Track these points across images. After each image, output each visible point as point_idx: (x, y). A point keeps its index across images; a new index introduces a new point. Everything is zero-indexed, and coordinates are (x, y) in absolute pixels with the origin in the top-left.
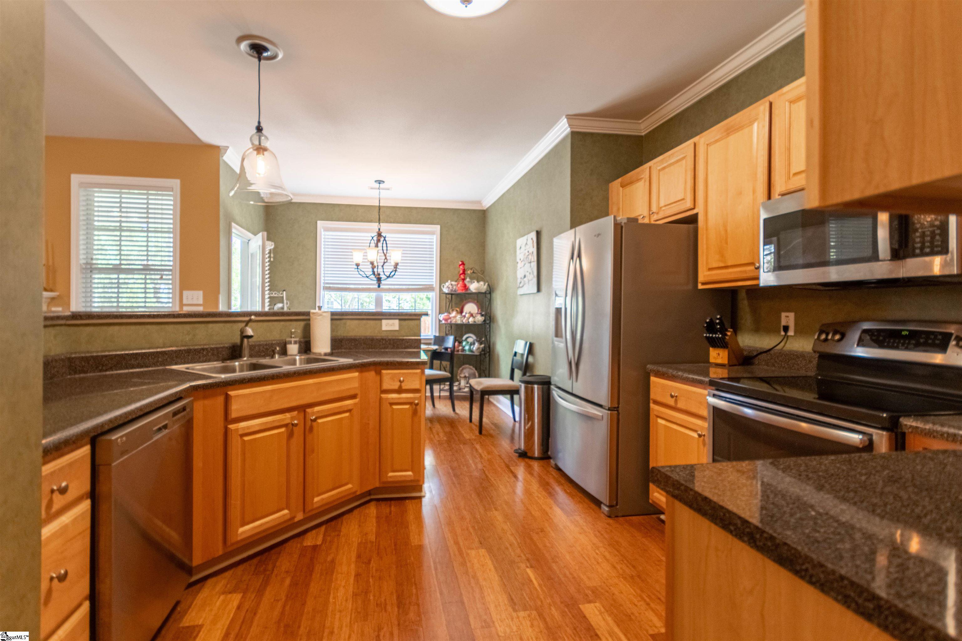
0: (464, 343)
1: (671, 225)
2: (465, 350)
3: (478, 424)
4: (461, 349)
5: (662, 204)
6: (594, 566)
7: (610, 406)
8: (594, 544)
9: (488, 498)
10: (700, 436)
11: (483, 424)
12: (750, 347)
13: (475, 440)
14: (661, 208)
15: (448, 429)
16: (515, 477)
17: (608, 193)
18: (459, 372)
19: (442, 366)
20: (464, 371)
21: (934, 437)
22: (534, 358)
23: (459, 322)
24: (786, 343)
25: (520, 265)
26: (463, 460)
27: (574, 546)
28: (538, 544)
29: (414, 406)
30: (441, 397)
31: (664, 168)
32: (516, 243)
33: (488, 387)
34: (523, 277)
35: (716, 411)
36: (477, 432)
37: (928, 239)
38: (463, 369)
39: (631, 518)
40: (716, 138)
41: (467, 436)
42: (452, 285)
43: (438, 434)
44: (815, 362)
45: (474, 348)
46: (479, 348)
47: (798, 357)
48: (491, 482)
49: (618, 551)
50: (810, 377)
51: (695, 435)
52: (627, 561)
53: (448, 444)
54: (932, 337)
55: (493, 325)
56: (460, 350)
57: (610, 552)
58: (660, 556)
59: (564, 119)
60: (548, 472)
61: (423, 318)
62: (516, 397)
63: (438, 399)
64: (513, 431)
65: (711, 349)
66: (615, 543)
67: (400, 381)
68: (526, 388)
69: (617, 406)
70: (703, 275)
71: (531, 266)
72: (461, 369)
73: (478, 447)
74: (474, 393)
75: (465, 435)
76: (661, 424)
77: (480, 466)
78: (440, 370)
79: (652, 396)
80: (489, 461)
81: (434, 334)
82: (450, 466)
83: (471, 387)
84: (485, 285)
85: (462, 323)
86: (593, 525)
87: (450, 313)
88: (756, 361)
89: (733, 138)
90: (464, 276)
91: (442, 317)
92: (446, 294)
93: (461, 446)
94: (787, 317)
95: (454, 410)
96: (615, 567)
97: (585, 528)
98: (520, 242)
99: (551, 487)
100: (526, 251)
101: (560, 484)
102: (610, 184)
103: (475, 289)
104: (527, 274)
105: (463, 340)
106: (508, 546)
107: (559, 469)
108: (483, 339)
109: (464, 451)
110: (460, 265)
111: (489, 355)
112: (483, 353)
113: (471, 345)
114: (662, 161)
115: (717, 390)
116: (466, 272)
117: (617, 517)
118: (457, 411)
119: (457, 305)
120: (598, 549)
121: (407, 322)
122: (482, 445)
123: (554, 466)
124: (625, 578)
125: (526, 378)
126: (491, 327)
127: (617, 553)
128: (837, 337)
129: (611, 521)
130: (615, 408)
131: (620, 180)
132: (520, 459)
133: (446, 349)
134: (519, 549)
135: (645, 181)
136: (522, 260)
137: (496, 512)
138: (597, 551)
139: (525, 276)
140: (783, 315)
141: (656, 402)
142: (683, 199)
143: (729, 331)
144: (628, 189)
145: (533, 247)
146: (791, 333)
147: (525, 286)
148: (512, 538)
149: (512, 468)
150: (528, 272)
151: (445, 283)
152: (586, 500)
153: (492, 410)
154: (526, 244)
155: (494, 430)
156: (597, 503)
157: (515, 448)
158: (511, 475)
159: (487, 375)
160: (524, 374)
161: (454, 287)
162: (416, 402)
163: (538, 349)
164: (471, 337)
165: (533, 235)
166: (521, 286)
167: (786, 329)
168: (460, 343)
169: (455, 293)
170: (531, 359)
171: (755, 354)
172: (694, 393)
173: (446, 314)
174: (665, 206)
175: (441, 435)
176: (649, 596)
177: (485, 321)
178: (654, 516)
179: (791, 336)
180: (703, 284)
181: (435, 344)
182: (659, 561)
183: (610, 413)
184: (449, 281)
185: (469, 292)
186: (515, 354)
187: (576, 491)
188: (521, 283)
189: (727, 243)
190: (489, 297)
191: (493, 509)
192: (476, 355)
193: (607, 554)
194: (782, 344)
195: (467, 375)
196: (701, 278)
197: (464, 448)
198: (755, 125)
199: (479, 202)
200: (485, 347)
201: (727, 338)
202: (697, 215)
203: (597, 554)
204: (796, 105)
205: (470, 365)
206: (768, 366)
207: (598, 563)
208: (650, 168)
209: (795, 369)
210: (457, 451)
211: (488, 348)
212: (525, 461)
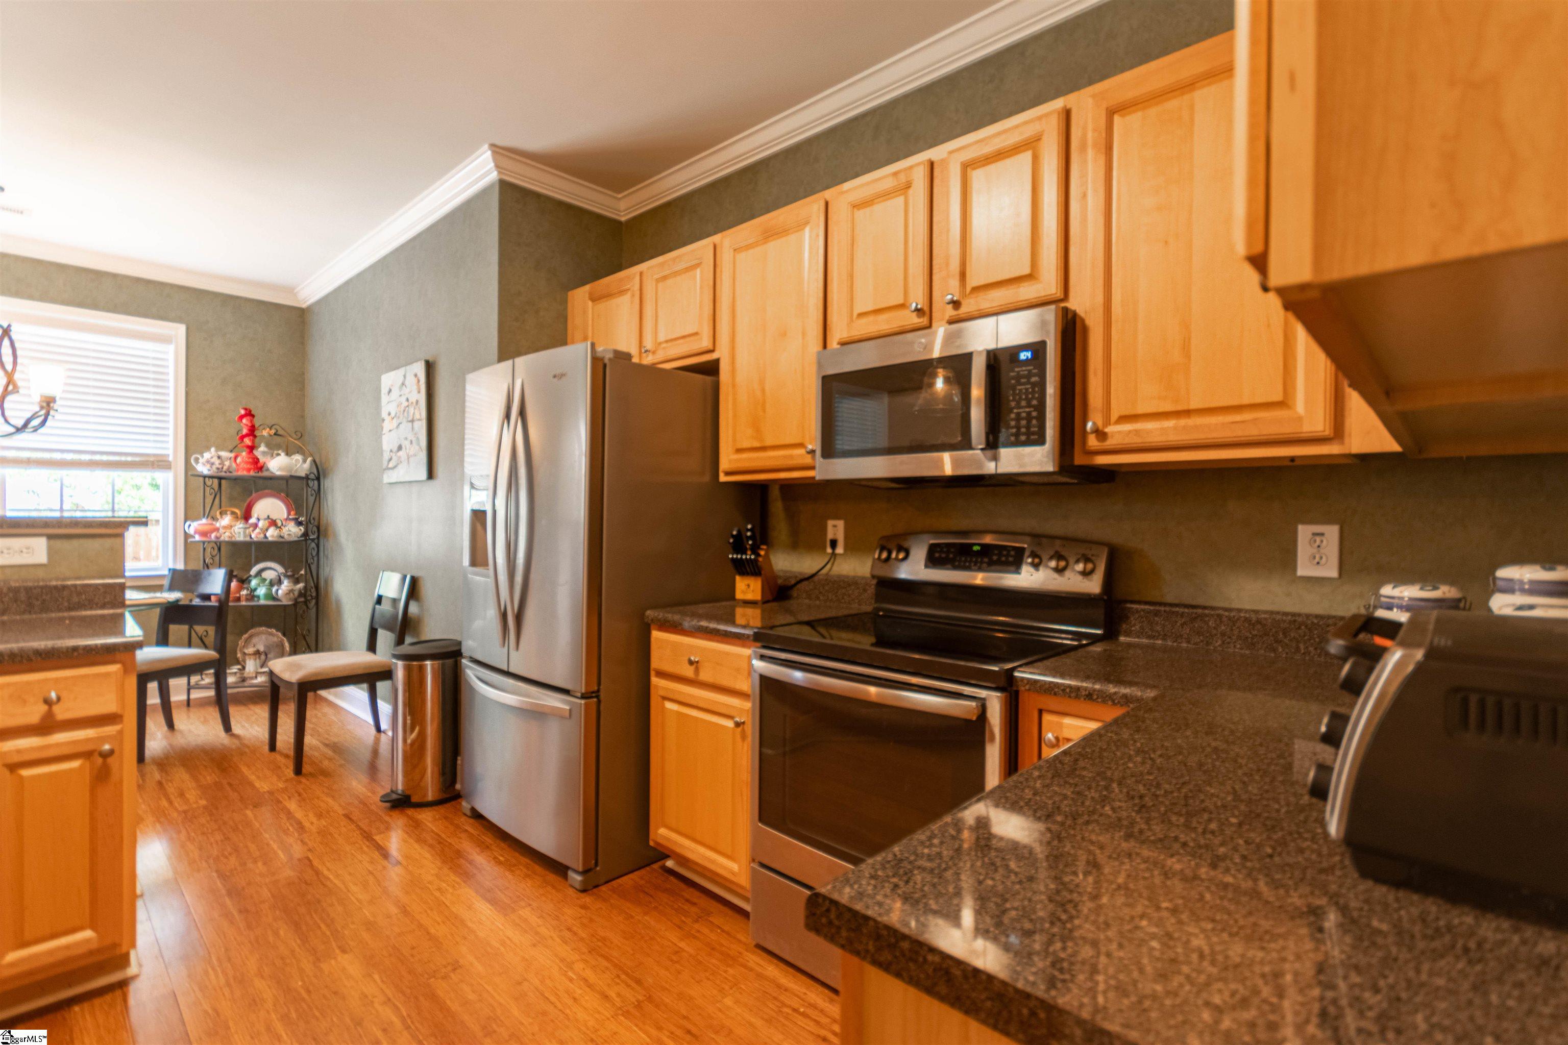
0: (254, 583)
1: (680, 372)
2: (258, 597)
3: (291, 753)
4: (247, 595)
5: (662, 337)
6: (568, 1011)
7: (583, 691)
8: (562, 960)
9: (322, 926)
10: (738, 724)
11: (306, 748)
12: (786, 572)
13: (284, 790)
14: (660, 343)
15: (209, 778)
16: (385, 855)
17: (566, 309)
18: (241, 643)
19: (193, 633)
20: (255, 640)
21: (1055, 694)
22: (421, 607)
23: (241, 538)
24: (833, 564)
25: (387, 425)
26: (253, 847)
27: (526, 980)
28: (448, 1002)
29: (100, 761)
30: (191, 703)
31: (665, 278)
32: (380, 380)
33: (316, 674)
34: (395, 449)
35: (766, 682)
36: (290, 772)
37: (1024, 422)
38: (251, 637)
39: (619, 881)
40: (751, 241)
41: (263, 786)
42: (219, 457)
43: (182, 795)
44: (871, 590)
45: (280, 592)
46: (291, 591)
47: (849, 585)
48: (328, 883)
49: (607, 958)
50: (866, 613)
51: (730, 724)
52: (627, 974)
53: (211, 815)
54: (1005, 553)
55: (328, 544)
56: (243, 598)
57: (594, 968)
58: (675, 940)
59: (485, 152)
60: (457, 827)
61: (131, 534)
62: (382, 687)
63: (185, 709)
64: (375, 752)
65: (738, 578)
66: (600, 944)
67: (47, 702)
68: (408, 670)
69: (596, 688)
70: (728, 460)
71: (413, 428)
72: (246, 636)
73: (292, 806)
74: (282, 690)
75: (257, 784)
76: (671, 710)
77: (298, 851)
78: (190, 645)
79: (655, 663)
80: (322, 833)
81: (171, 566)
82: (217, 871)
83: (271, 673)
84: (305, 461)
85: (248, 539)
86: (557, 918)
87: (214, 519)
88: (794, 593)
89: (773, 246)
90: (253, 442)
91: (193, 527)
92: (205, 477)
93: (249, 813)
94: (835, 526)
95: (227, 728)
96: (606, 997)
97: (543, 931)
98: (389, 379)
99: (467, 860)
100: (403, 399)
101: (484, 847)
102: (570, 293)
103: (280, 469)
104: (406, 444)
105: (251, 576)
106: (379, 1034)
107: (477, 816)
108: (303, 572)
109: (257, 825)
110: (241, 417)
111: (317, 604)
112: (302, 599)
113: (272, 584)
114: (662, 265)
115: (764, 647)
116: (257, 433)
117: (596, 886)
118: (236, 729)
119: (233, 501)
120: (572, 969)
121: (75, 543)
122: (302, 800)
123: (468, 813)
124: (627, 1014)
125: (405, 649)
126: (321, 548)
127: (605, 963)
128: (901, 556)
129: (587, 899)
130: (593, 692)
131: (587, 287)
132: (396, 814)
133: (207, 597)
134: (405, 1033)
135: (633, 296)
136: (393, 414)
137: (346, 956)
138: (570, 974)
139: (400, 448)
140: (830, 523)
141: (661, 674)
142: (696, 334)
143: (762, 549)
144: (602, 306)
145: (419, 392)
146: (840, 550)
147: (400, 466)
148: (387, 1013)
149: (377, 838)
150: (406, 439)
151: (202, 454)
152: (538, 869)
153: (325, 715)
154: (403, 384)
155: (330, 759)
156: (559, 869)
157: (382, 792)
158: (376, 855)
159: (313, 646)
160: (400, 641)
161: (227, 463)
162: (107, 747)
163: (427, 590)
164: (273, 570)
165: (419, 369)
166: (391, 465)
167: (834, 544)
168: (244, 582)
169: (228, 474)
170: (413, 608)
171: (793, 582)
172: (727, 654)
173: (204, 521)
174: (667, 342)
175: (192, 795)
176: (672, 1033)
177: (305, 534)
178: (656, 866)
179: (840, 555)
180: (727, 473)
181: (171, 588)
182: (676, 953)
183: (586, 704)
184: (213, 449)
185: (265, 474)
186: (379, 600)
187: (517, 854)
188: (390, 460)
189: (764, 411)
190: (316, 487)
191: (337, 951)
192: (285, 606)
193: (589, 974)
194: (829, 566)
195: (262, 649)
196: (725, 463)
197: (255, 816)
198: (807, 230)
199: (290, 290)
200: (305, 588)
201: (760, 559)
202: (717, 362)
203: (571, 980)
204: (862, 212)
205: (269, 626)
206: (810, 599)
207: (575, 999)
208: (641, 274)
209: (845, 602)
210: (235, 829)
211: (313, 590)
212: (408, 816)
